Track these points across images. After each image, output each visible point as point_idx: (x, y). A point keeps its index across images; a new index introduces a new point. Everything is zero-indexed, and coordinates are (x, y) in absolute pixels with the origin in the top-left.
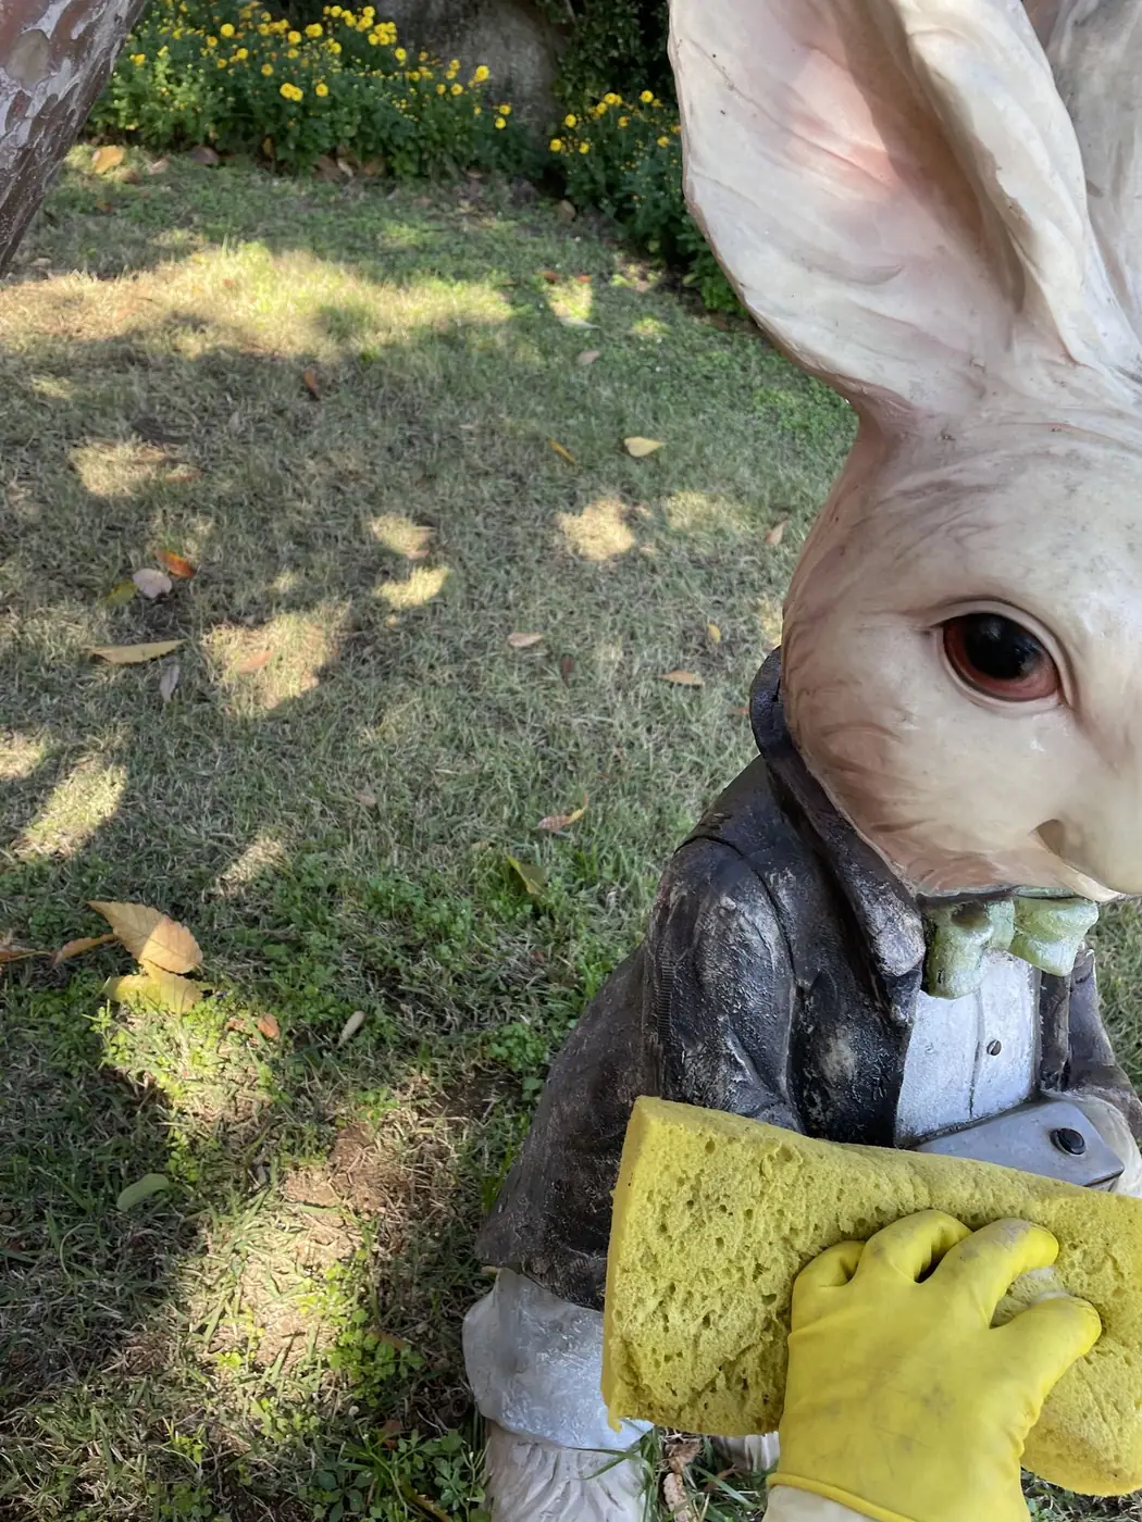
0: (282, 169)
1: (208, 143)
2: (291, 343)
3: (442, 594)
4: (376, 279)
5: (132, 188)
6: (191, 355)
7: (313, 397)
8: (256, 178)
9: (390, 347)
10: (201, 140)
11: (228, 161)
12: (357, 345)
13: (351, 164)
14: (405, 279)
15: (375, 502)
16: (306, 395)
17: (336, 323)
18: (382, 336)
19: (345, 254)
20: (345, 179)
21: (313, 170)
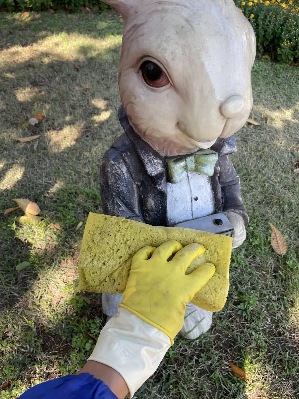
0: (71, 12)
1: (51, 8)
2: (72, 57)
3: (110, 117)
4: (95, 37)
5: (32, 22)
6: (46, 63)
7: (78, 70)
8: (64, 15)
9: (99, 55)
10: (49, 7)
11: (57, 11)
12: (89, 55)
13: (90, 8)
14: (103, 36)
15: (93, 96)
16: (76, 70)
17: (84, 50)
18: (96, 52)
19: (88, 32)
20: (88, 12)
21: (79, 11)
